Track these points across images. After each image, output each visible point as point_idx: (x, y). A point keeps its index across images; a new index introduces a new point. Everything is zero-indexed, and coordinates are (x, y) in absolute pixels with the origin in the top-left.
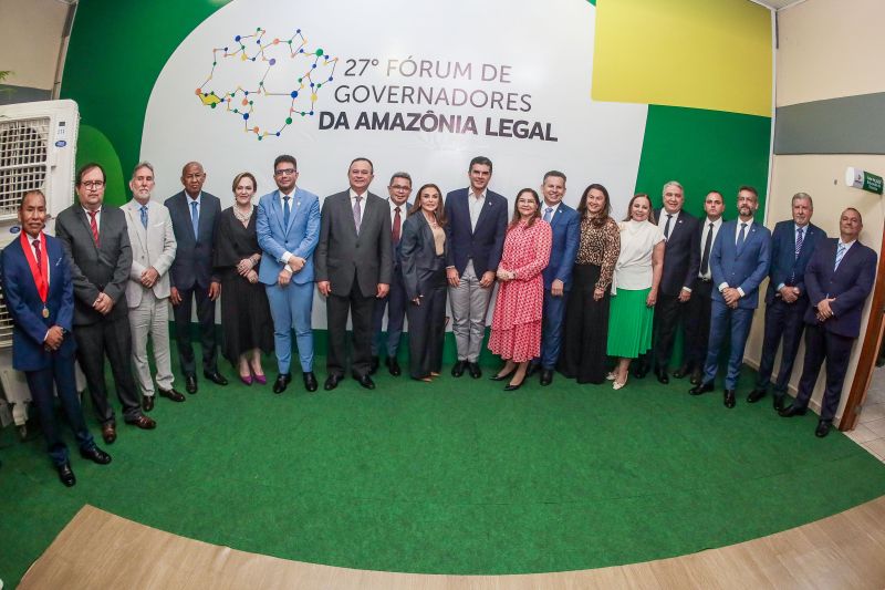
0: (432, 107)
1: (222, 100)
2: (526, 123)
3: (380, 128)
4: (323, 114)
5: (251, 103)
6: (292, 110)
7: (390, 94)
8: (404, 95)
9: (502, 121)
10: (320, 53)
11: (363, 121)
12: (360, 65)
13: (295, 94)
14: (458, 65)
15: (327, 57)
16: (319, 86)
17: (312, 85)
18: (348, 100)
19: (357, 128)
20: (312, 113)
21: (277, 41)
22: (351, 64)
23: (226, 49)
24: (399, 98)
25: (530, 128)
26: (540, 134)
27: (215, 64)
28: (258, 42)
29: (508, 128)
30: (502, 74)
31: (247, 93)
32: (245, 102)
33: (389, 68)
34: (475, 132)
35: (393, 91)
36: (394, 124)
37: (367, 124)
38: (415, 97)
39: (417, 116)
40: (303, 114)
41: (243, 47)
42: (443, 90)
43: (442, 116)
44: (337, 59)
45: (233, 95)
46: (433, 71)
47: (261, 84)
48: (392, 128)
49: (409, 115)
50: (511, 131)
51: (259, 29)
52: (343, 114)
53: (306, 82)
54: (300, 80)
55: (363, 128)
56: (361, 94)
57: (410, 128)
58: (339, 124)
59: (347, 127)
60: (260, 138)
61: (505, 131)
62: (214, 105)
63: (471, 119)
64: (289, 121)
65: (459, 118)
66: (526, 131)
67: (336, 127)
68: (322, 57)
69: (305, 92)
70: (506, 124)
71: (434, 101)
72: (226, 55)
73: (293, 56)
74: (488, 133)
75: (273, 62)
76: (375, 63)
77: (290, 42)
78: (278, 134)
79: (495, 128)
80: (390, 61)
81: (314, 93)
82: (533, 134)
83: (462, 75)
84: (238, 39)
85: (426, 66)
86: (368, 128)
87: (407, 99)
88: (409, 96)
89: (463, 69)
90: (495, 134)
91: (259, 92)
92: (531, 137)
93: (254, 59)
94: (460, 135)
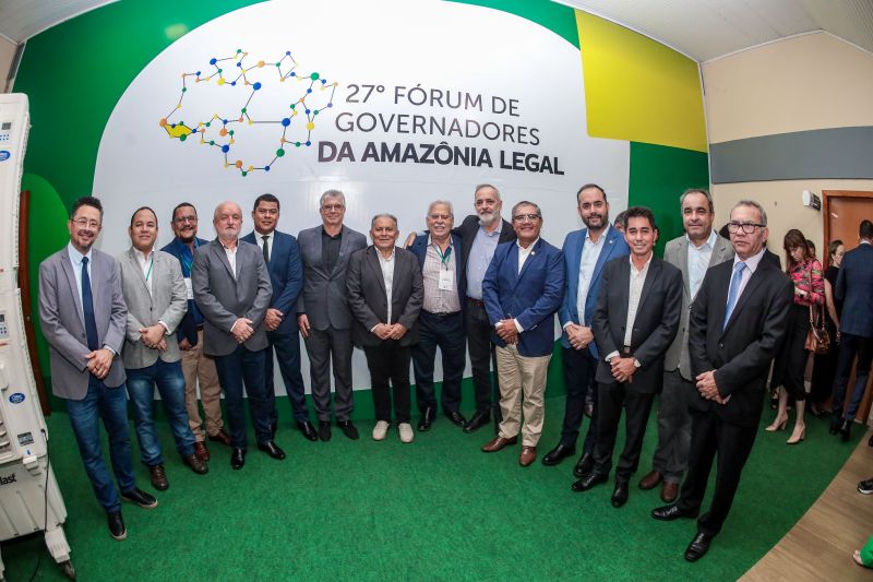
0: (445, 138)
1: (194, 131)
2: (537, 157)
3: (390, 160)
4: (322, 145)
5: (232, 133)
6: (284, 140)
7: (400, 123)
8: (415, 125)
9: (515, 154)
10: (315, 76)
11: (371, 152)
12: (364, 92)
13: (286, 122)
14: (468, 95)
15: (324, 82)
16: (316, 113)
17: (308, 112)
18: (352, 129)
19: (364, 159)
20: (308, 144)
21: (262, 64)
22: (353, 90)
23: (199, 74)
24: (409, 127)
25: (540, 161)
26: (549, 168)
27: (184, 90)
28: (239, 65)
29: (521, 161)
30: (511, 107)
31: (225, 122)
32: (224, 132)
33: (397, 95)
34: (491, 166)
35: (403, 120)
36: (406, 156)
37: (375, 155)
38: (427, 127)
39: (430, 147)
40: (298, 144)
41: (220, 71)
42: (455, 120)
43: (456, 148)
44: (336, 84)
45: (208, 125)
46: (444, 100)
47: (244, 111)
48: (404, 160)
49: (422, 146)
50: (523, 165)
51: (239, 51)
52: (346, 145)
53: (300, 108)
54: (293, 106)
55: (371, 160)
56: (367, 122)
57: (424, 160)
58: (342, 155)
59: (353, 159)
60: (244, 174)
61: (518, 164)
62: (183, 138)
63: (485, 152)
64: (281, 153)
65: (474, 150)
66: (537, 164)
67: (339, 160)
68: (318, 82)
69: (299, 120)
70: (519, 158)
71: (447, 131)
72: (198, 80)
73: (283, 80)
74: (503, 166)
75: (257, 86)
76: (381, 89)
77: (278, 65)
78: (267, 168)
79: (509, 161)
80: (397, 88)
81: (311, 121)
82: (543, 167)
83: (474, 106)
84: (213, 62)
85: (436, 95)
86: (377, 160)
87: (418, 128)
88: (421, 126)
89: (474, 99)
90: (510, 168)
91: (241, 120)
92: (542, 171)
93: (234, 84)
94: (476, 168)
